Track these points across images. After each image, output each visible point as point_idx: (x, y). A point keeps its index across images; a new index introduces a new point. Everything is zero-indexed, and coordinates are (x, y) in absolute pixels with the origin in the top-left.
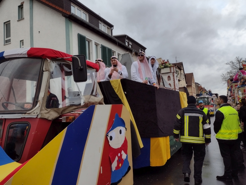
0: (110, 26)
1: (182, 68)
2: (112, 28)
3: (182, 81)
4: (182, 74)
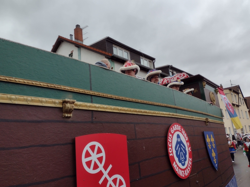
0: (152, 59)
1: (240, 92)
2: (154, 61)
3: (242, 106)
4: (240, 98)
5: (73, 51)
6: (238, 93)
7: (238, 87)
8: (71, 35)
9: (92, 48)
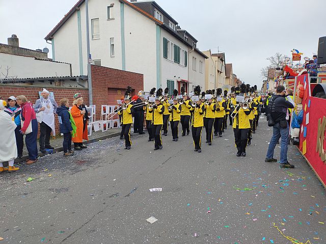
1: (224, 59)
2: (177, 25)
3: (223, 72)
4: (223, 65)
5: (113, 4)
6: (222, 61)
7: (223, 55)
9: (134, 6)
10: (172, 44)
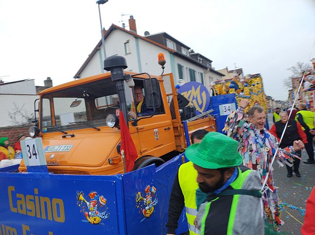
0: (188, 48)
5: (129, 40)
7: (241, 70)
8: (124, 24)
9: (148, 40)
10: (187, 68)
